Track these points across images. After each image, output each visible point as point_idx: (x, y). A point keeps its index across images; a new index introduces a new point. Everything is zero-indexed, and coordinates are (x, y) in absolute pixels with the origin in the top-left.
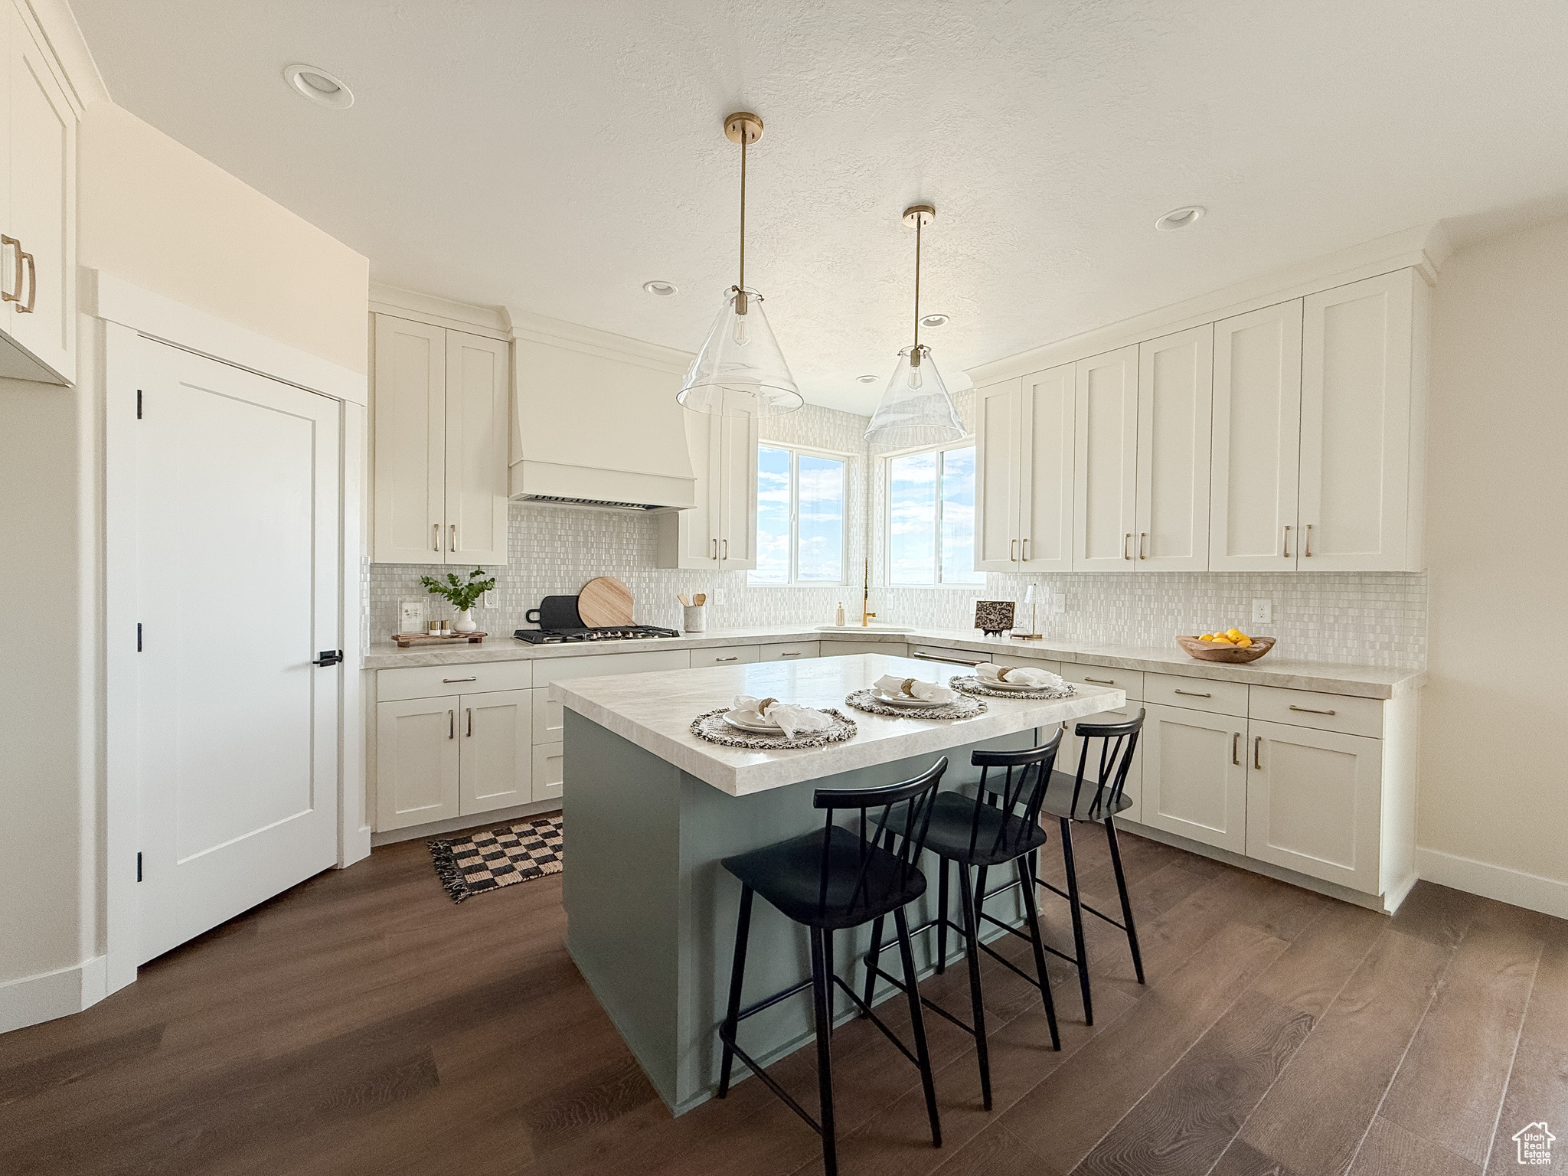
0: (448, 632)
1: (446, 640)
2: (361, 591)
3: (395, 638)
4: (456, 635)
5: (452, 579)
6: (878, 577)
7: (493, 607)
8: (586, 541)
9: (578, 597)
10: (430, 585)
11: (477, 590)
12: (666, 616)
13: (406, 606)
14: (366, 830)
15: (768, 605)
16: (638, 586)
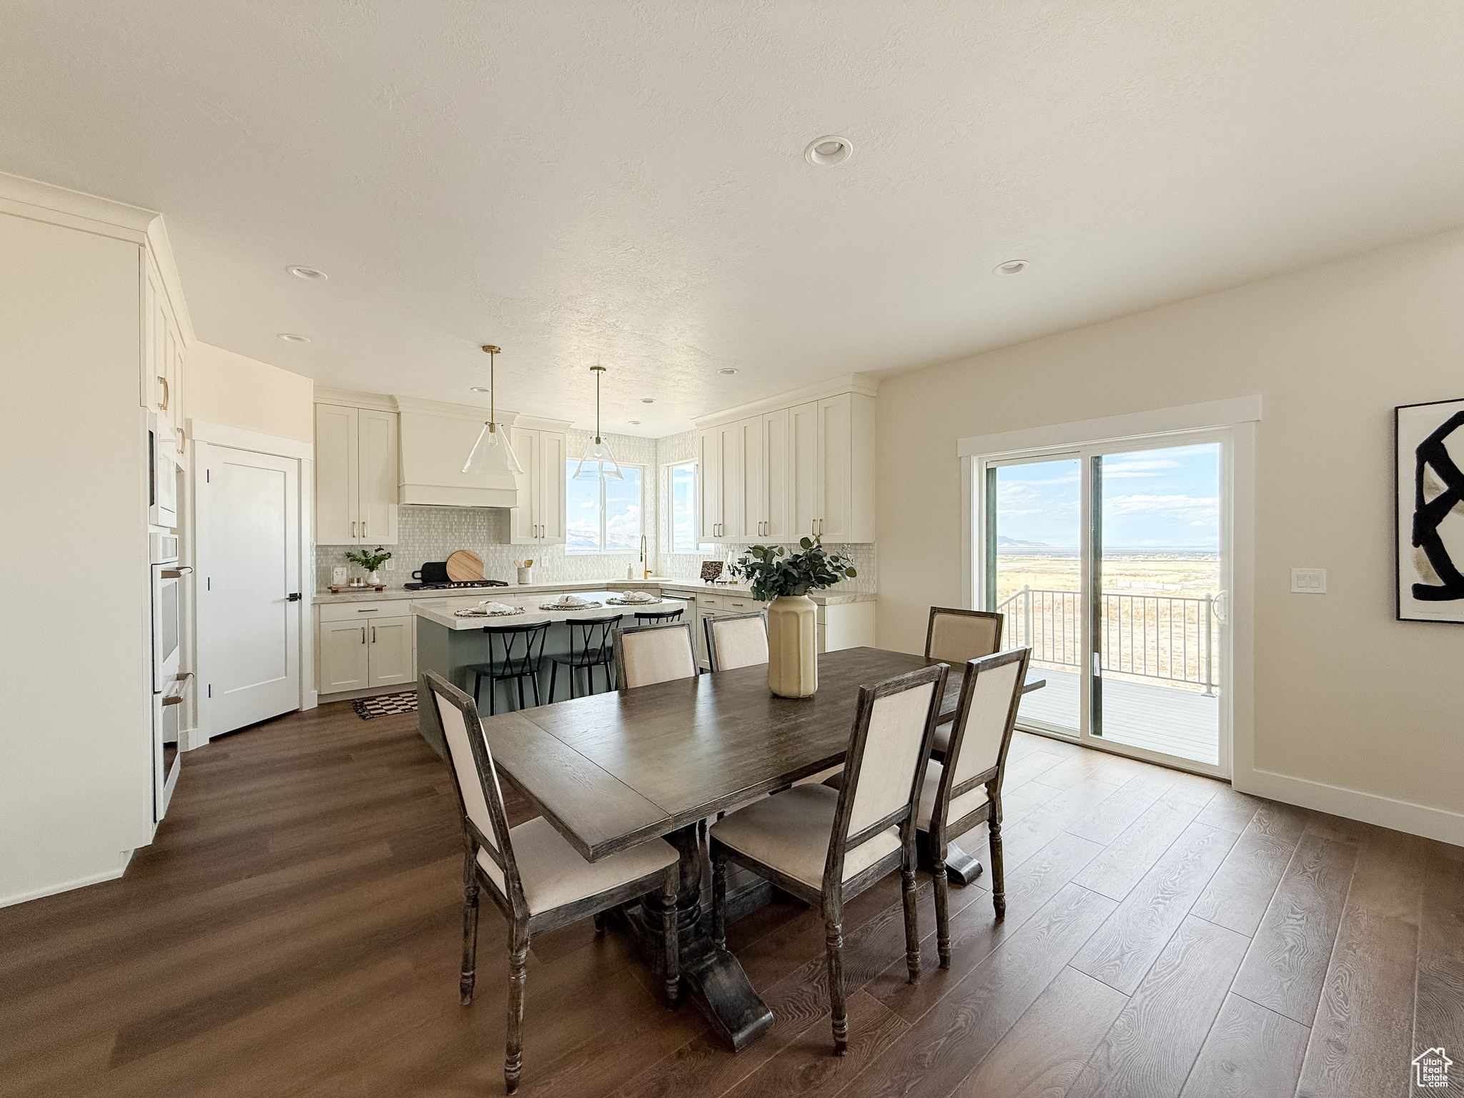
0: (362, 584)
1: (361, 589)
2: (311, 561)
3: (330, 588)
4: (368, 586)
5: (365, 553)
6: (664, 547)
7: (390, 569)
8: (451, 528)
9: (446, 563)
10: (350, 557)
11: (380, 560)
12: (507, 575)
13: (336, 570)
14: (315, 692)
15: (581, 566)
16: (488, 555)
